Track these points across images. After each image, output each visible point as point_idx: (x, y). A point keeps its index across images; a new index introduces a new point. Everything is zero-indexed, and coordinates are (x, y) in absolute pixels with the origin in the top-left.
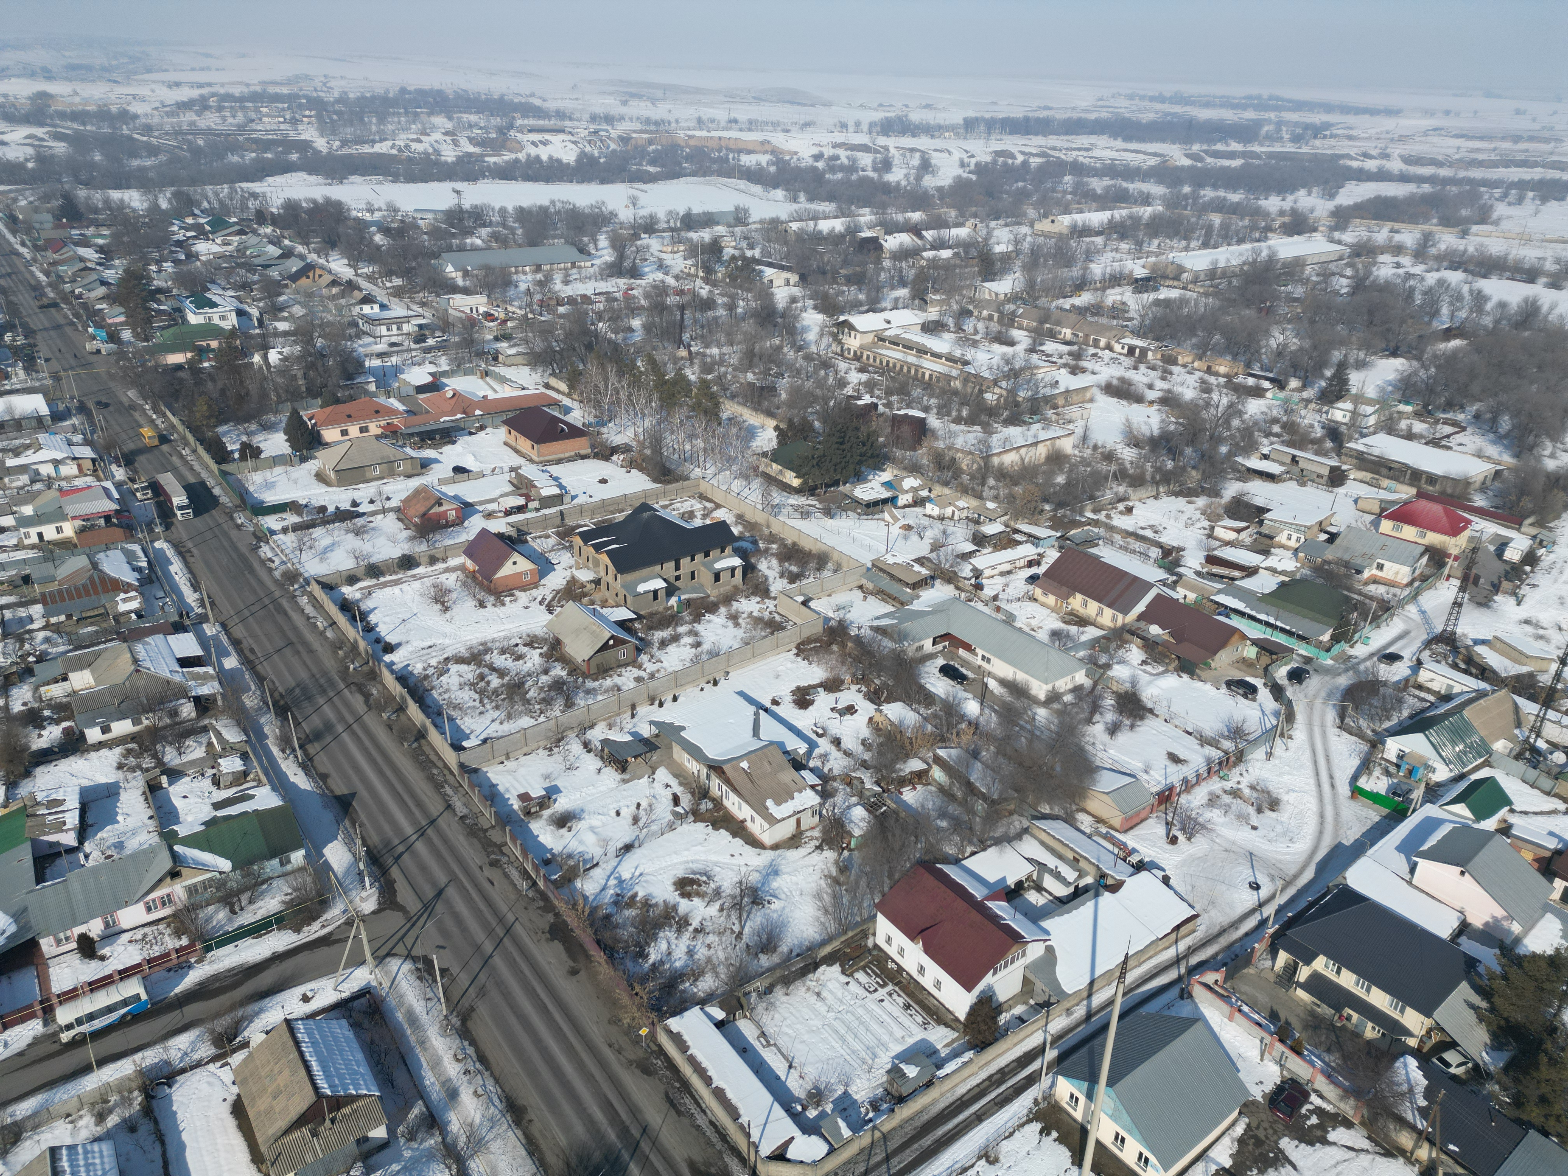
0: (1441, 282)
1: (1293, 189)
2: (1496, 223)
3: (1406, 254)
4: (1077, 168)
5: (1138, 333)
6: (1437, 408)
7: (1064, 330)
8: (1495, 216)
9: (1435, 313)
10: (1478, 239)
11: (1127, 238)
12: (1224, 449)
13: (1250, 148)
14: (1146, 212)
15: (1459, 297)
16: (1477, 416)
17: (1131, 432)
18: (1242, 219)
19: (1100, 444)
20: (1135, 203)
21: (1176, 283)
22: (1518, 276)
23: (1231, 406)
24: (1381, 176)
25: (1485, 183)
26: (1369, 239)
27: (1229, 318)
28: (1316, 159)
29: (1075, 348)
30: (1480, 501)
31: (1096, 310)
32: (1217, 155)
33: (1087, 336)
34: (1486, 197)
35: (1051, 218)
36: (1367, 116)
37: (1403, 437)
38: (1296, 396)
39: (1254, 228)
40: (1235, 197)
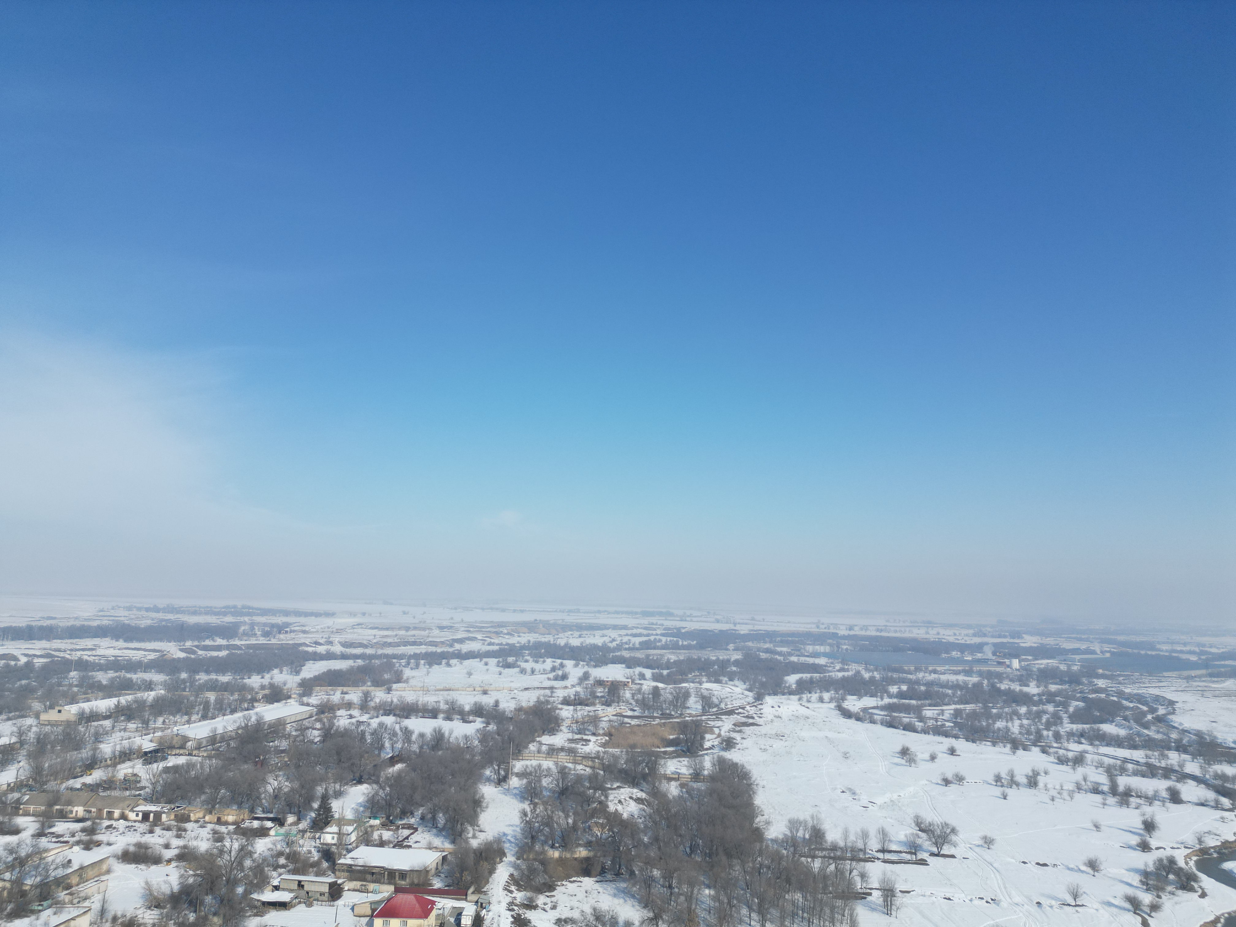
0: (381, 725)
1: (269, 669)
2: (407, 681)
3: (355, 708)
4: (82, 665)
5: (151, 799)
6: (396, 817)
7: (76, 809)
8: (405, 677)
9: (382, 747)
10: (398, 693)
11: (134, 718)
12: (240, 890)
13: (232, 642)
14: (150, 696)
15: (395, 734)
16: (423, 818)
17: (151, 894)
18: (232, 695)
19: (119, 914)
20: (139, 689)
21: (182, 751)
22: (426, 715)
23: (242, 849)
24: (330, 656)
25: (395, 656)
26: (328, 700)
27: (231, 774)
28: (283, 648)
29: (88, 823)
30: (437, 884)
31: (108, 784)
32: (206, 648)
33: (100, 811)
34: (397, 665)
35: (57, 708)
36: (313, 618)
37: (377, 846)
38: (294, 829)
39: (242, 700)
40: (225, 678)
